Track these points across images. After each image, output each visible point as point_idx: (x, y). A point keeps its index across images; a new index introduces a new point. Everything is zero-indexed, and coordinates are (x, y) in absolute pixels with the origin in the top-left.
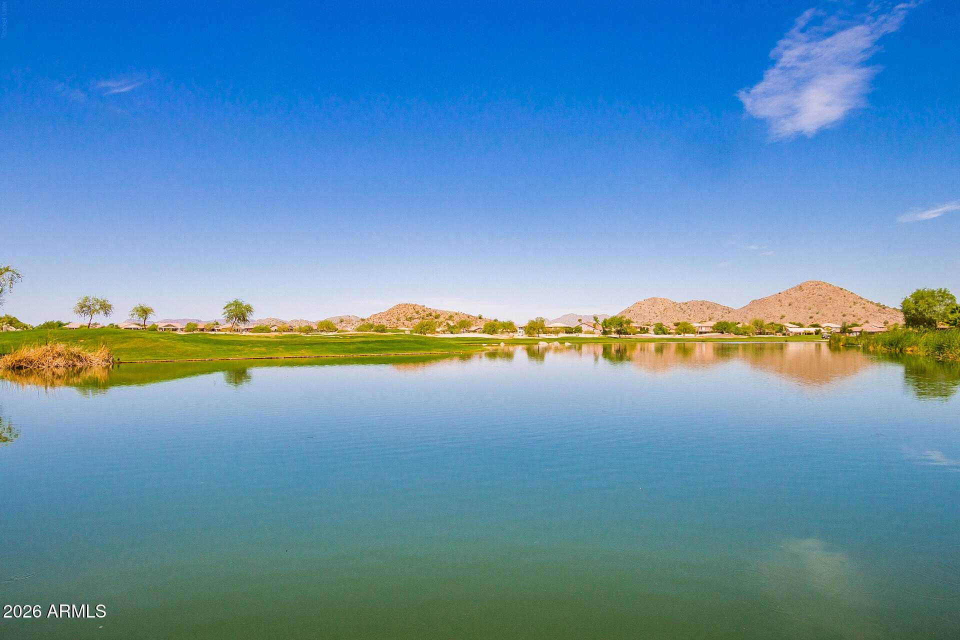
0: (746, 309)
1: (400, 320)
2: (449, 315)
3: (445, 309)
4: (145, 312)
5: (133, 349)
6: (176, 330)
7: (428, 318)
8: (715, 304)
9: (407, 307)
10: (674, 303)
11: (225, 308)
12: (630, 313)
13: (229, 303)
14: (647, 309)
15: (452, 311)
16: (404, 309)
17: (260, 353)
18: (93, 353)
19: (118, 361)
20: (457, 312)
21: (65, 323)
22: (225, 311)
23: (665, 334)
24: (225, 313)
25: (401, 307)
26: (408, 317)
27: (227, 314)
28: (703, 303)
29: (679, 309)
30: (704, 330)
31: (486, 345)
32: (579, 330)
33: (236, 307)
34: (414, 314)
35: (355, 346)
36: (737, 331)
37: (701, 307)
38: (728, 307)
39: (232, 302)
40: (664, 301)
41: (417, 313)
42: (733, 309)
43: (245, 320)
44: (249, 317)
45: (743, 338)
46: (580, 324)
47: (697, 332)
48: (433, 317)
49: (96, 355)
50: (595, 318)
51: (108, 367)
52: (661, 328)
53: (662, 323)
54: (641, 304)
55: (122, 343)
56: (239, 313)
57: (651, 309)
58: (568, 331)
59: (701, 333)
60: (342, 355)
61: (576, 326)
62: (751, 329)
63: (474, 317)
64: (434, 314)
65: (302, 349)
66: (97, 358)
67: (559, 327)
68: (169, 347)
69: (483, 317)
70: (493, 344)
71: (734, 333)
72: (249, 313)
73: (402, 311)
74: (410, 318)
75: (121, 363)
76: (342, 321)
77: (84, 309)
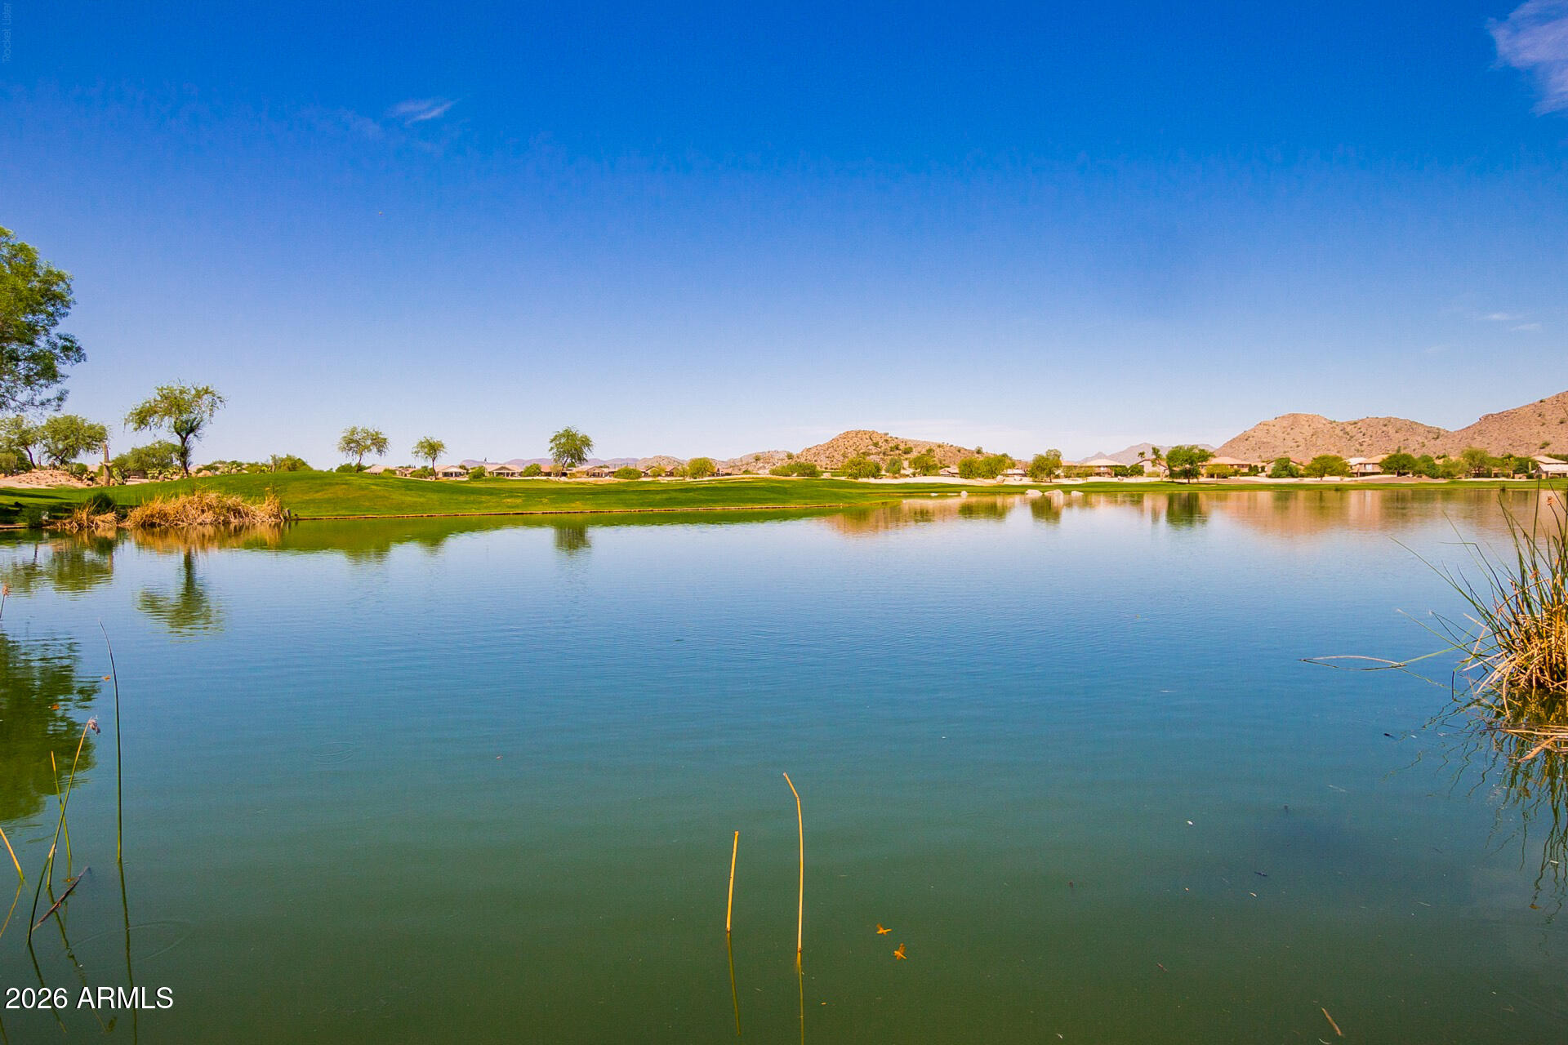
0: (1471, 432)
1: (847, 457)
2: (928, 448)
3: (921, 439)
4: (433, 449)
5: (329, 501)
6: (513, 474)
7: (892, 453)
8: (1412, 422)
9: (859, 436)
10: (1331, 423)
11: (551, 442)
12: (1248, 442)
13: (557, 433)
14: (1280, 434)
15: (932, 441)
16: (855, 439)
17: (509, 507)
18: (257, 506)
19: (295, 517)
20: (941, 443)
21: (367, 466)
22: (552, 445)
23: (1293, 476)
24: (552, 448)
25: (850, 436)
26: (861, 451)
27: (555, 450)
28: (1387, 422)
29: (1341, 434)
30: (1369, 469)
31: (936, 494)
32: (1137, 471)
33: (568, 439)
34: (870, 447)
35: (665, 496)
36: (1433, 471)
37: (1385, 429)
38: (1438, 429)
39: (561, 432)
40: (1310, 419)
41: (876, 445)
42: (1448, 432)
43: (581, 460)
44: (588, 455)
45: (1437, 484)
46: (1141, 460)
47: (1357, 473)
48: (900, 452)
49: (262, 509)
50: (1154, 449)
51: (277, 525)
52: (1286, 467)
53: (1289, 459)
54: (1269, 426)
55: (317, 492)
56: (572, 448)
57: (1288, 434)
58: (1120, 471)
59: (1363, 474)
60: (636, 510)
61: (1134, 463)
62: (1460, 467)
63: (969, 451)
64: (902, 447)
65: (578, 500)
66: (262, 511)
67: (1104, 467)
68: (381, 497)
69: (984, 451)
70: (949, 494)
71: (1426, 475)
72: (587, 448)
73: (851, 442)
74: (864, 453)
75: (300, 519)
76: (757, 459)
77: (352, 445)
